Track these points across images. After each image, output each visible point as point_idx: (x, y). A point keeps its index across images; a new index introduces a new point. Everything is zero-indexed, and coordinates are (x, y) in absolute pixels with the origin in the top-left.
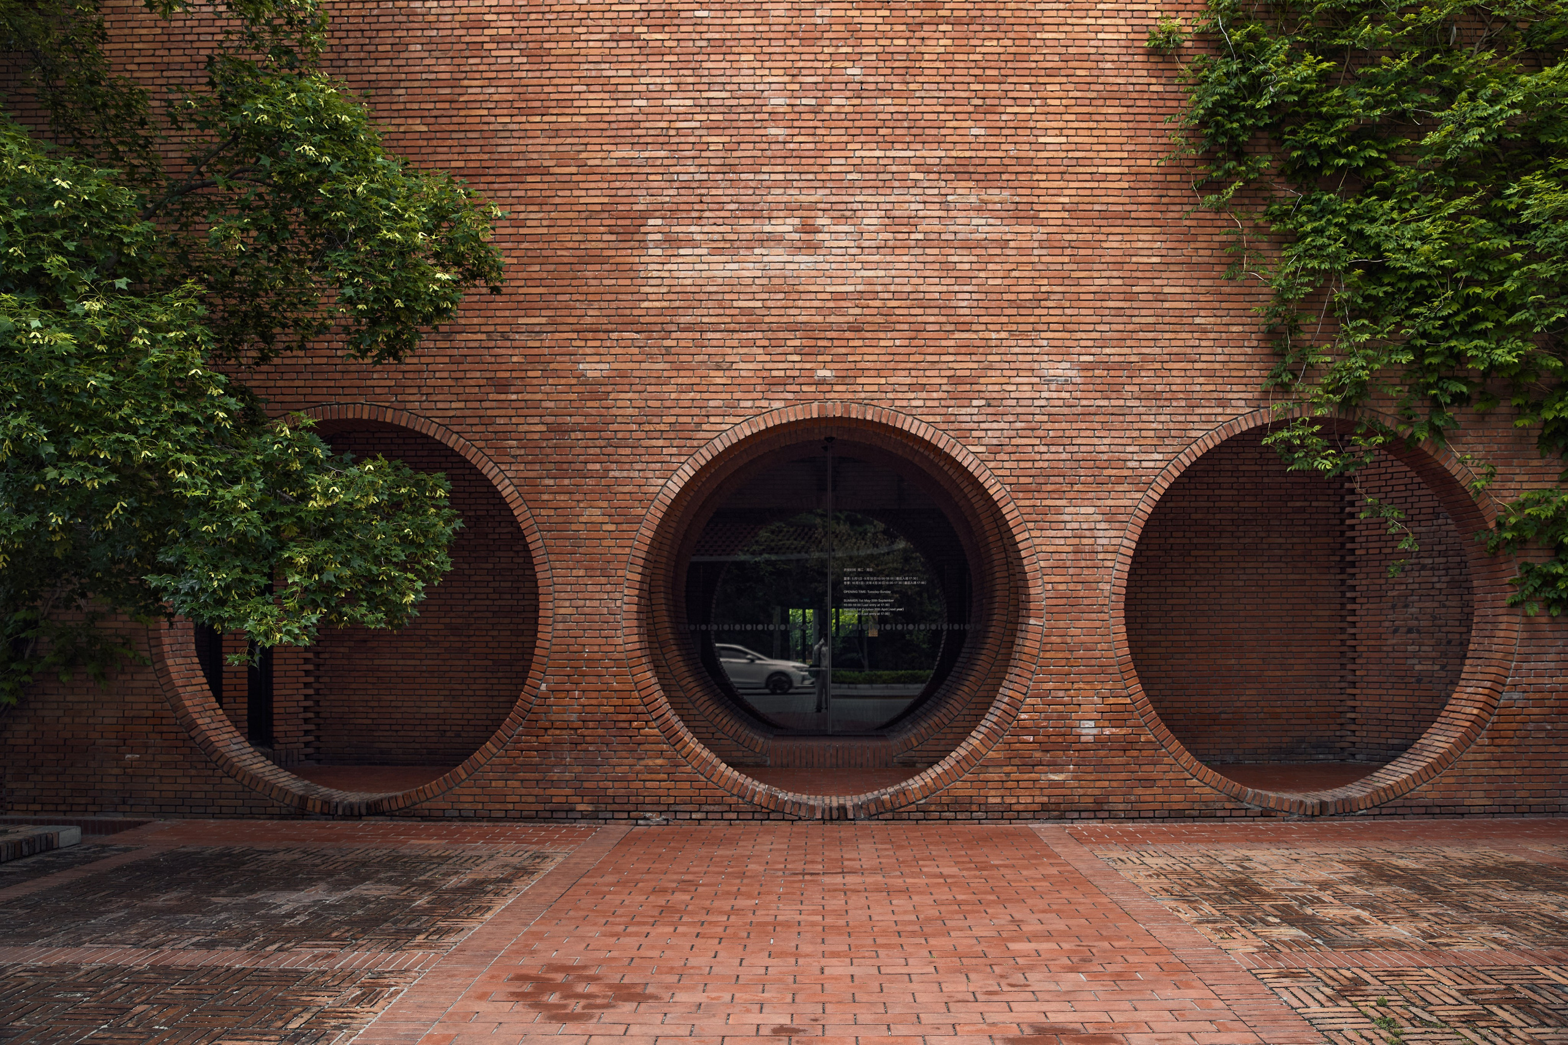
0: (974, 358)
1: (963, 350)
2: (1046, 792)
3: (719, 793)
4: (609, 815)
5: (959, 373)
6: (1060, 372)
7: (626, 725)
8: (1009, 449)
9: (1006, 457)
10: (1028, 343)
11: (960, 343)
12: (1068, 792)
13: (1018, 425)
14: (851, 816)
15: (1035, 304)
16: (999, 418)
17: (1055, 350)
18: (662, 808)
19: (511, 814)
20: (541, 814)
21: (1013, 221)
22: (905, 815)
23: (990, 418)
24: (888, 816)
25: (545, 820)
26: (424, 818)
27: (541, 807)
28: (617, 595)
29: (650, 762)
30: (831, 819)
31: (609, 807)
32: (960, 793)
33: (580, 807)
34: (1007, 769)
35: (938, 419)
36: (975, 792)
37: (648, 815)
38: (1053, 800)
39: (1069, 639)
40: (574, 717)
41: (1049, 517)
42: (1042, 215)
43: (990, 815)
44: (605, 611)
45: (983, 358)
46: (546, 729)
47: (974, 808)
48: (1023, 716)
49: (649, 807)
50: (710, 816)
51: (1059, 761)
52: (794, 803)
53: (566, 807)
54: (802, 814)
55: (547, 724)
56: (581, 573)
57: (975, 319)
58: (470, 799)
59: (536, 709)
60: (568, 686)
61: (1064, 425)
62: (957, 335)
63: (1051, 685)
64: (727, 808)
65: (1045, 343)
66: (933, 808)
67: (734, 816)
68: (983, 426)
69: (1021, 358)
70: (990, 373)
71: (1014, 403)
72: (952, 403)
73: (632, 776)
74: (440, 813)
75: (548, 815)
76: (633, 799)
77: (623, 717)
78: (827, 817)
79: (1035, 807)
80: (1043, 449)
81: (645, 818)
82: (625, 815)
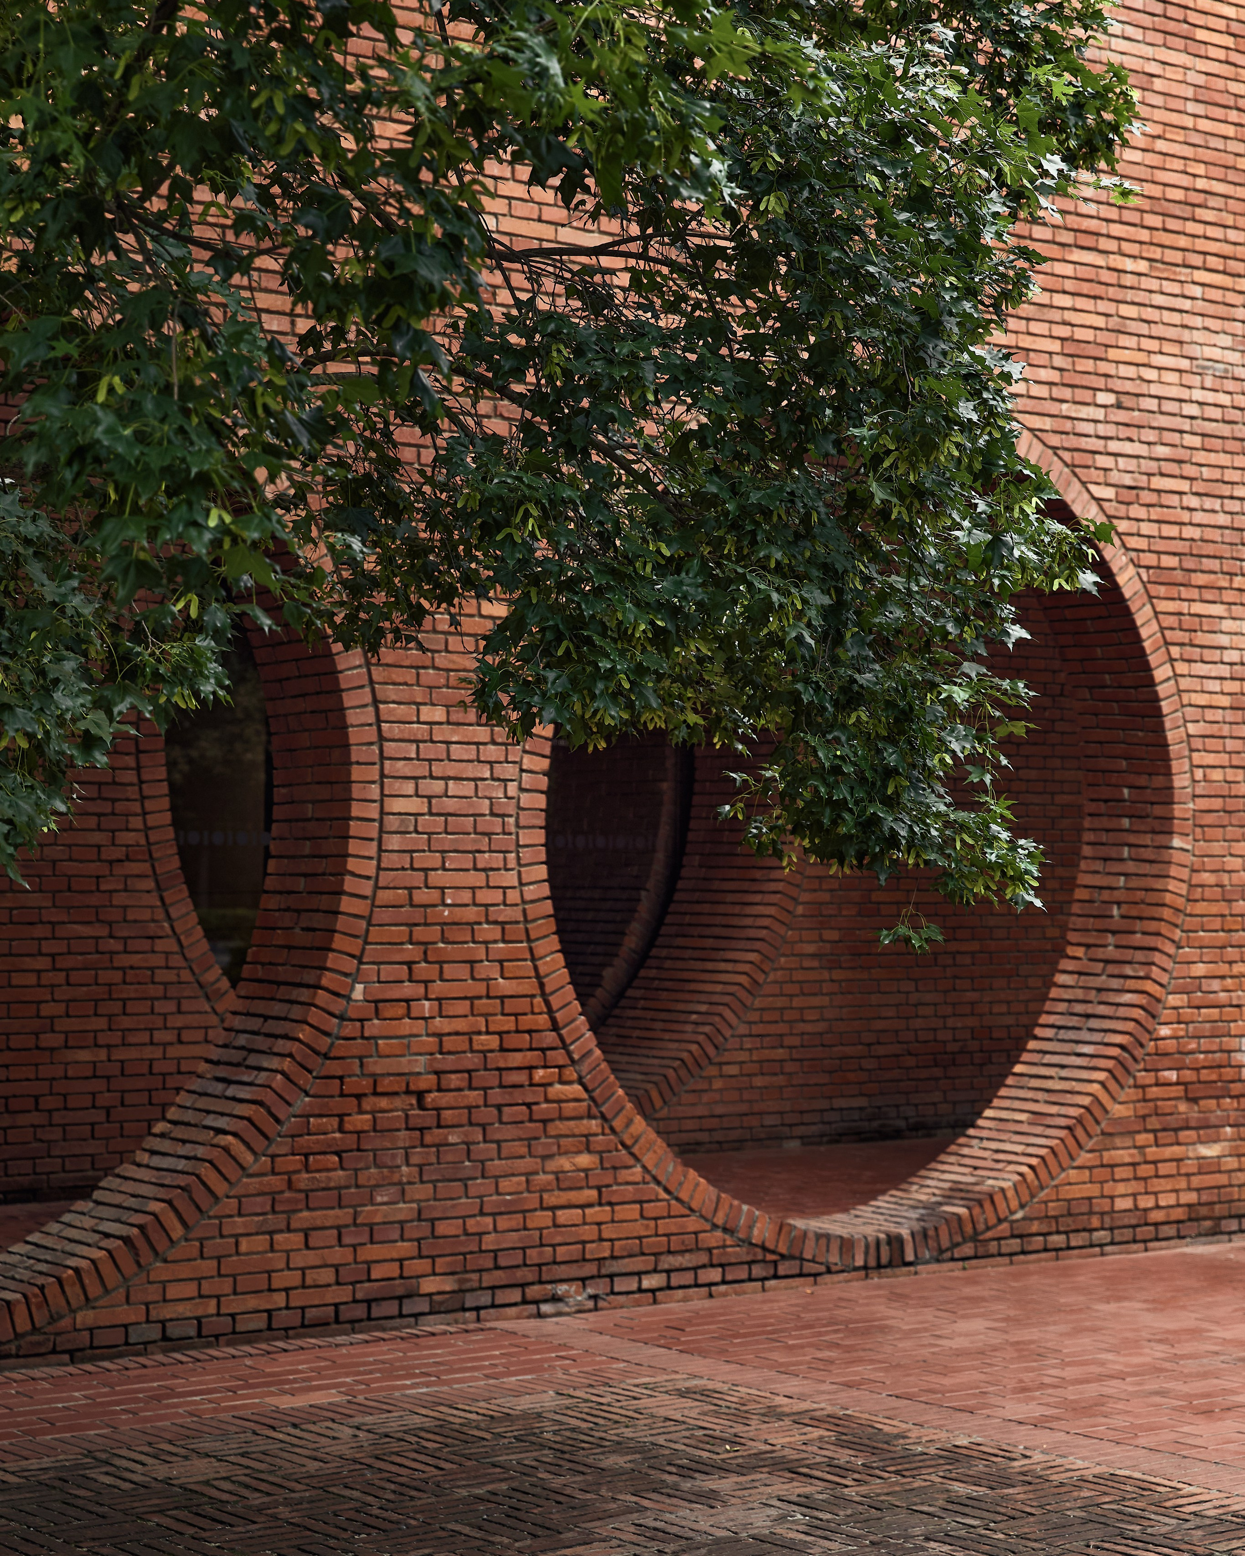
0: (1102, 306)
1: (1086, 288)
2: (1196, 1181)
3: (692, 1223)
4: (485, 1299)
5: (1080, 334)
6: (1216, 353)
7: (521, 1077)
8: (1147, 497)
9: (1142, 513)
10: (1175, 288)
11: (1082, 272)
12: (1223, 1179)
13: (1162, 451)
14: (910, 1257)
15: (1187, 211)
16: (1133, 433)
17: (1211, 309)
18: (590, 1269)
19: (283, 1319)
20: (346, 1313)
21: (1159, 38)
22: (993, 1247)
23: (1124, 432)
24: (968, 1249)
25: (354, 1325)
26: (74, 1355)
27: (343, 1294)
28: (510, 771)
29: (564, 1163)
30: (879, 1266)
31: (488, 1279)
32: (1076, 1192)
33: (429, 1285)
34: (1142, 1138)
35: (1047, 423)
36: (1093, 1190)
37: (562, 1288)
38: (1205, 1198)
39: (1225, 879)
40: (420, 1064)
41: (1201, 638)
42: (1201, 35)
43: (1118, 1235)
44: (484, 806)
45: (1110, 308)
46: (359, 1097)
47: (1095, 1222)
48: (1164, 1031)
49: (562, 1271)
50: (676, 1279)
51: (1213, 1120)
52: (819, 1236)
53: (399, 1287)
54: (834, 1258)
55: (365, 1084)
56: (439, 714)
57: (1103, 228)
58: (190, 1289)
59: (341, 1048)
60: (408, 989)
61: (1223, 459)
62: (1077, 255)
63: (1200, 969)
64: (704, 1258)
65: (1197, 291)
66: (1035, 1227)
67: (715, 1275)
68: (1114, 446)
69: (1167, 316)
70: (1124, 340)
71: (1153, 404)
72: (1067, 393)
73: (532, 1200)
74: (118, 1337)
75: (360, 1311)
76: (533, 1255)
77: (517, 1059)
78: (872, 1263)
79: (1179, 1214)
80: (1194, 502)
81: (555, 1299)
82: (515, 1295)
